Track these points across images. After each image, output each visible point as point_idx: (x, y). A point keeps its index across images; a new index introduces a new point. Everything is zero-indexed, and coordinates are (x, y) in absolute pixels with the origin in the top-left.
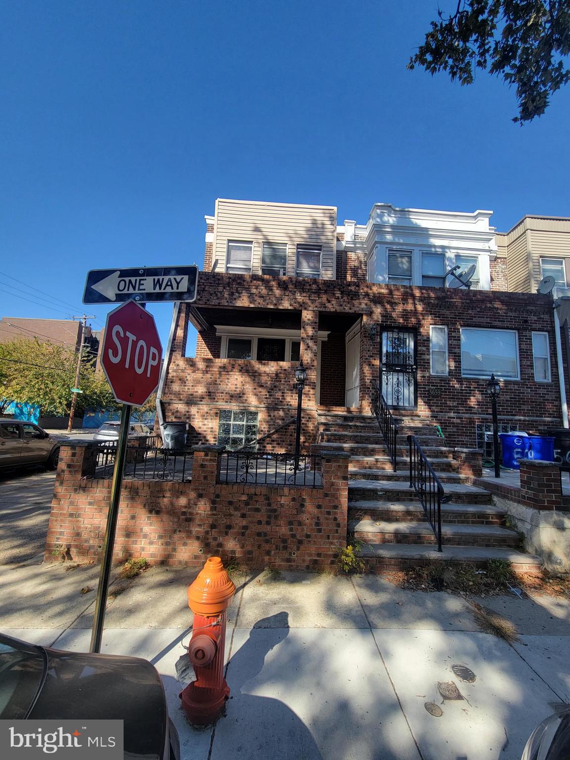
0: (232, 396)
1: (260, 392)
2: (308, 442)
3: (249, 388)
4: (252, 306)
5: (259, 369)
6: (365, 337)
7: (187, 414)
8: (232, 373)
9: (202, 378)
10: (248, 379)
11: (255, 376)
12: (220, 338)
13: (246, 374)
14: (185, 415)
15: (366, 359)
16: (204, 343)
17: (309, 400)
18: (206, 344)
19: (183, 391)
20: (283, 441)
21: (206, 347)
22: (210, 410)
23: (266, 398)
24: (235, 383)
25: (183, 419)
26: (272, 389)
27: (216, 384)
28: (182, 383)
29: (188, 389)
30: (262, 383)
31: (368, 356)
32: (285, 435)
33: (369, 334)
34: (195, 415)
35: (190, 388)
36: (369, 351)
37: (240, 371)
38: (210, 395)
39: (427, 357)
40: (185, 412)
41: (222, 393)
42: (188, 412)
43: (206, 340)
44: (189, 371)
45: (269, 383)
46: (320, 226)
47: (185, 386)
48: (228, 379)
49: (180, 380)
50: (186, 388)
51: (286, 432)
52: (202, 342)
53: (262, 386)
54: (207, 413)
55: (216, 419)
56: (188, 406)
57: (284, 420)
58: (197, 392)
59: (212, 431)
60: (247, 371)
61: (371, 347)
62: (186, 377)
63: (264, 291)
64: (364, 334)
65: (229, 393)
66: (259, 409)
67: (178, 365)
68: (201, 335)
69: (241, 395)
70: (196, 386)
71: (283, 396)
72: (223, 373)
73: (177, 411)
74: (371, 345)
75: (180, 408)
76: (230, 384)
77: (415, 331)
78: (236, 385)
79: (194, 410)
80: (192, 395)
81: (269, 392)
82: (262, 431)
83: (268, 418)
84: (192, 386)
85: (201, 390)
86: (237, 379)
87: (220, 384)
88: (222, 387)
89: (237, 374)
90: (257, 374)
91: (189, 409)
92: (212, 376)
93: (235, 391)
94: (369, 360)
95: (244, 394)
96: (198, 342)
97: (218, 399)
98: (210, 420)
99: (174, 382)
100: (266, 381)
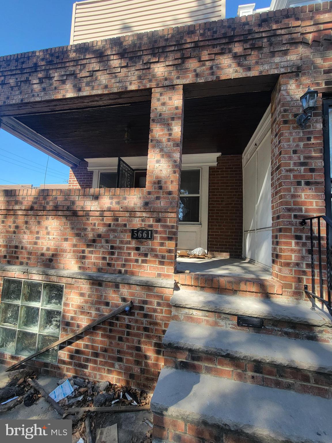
6: (286, 122)
12: (92, 173)
15: (290, 171)
16: (76, 179)
18: (78, 181)
21: (78, 184)
31: (295, 164)
33: (295, 115)
36: (295, 152)
43: (78, 176)
52: (74, 178)
61: (302, 144)
64: (283, 116)
68: (73, 171)
74: (301, 139)
82: (68, 324)
94: (296, 173)
96: (70, 179)
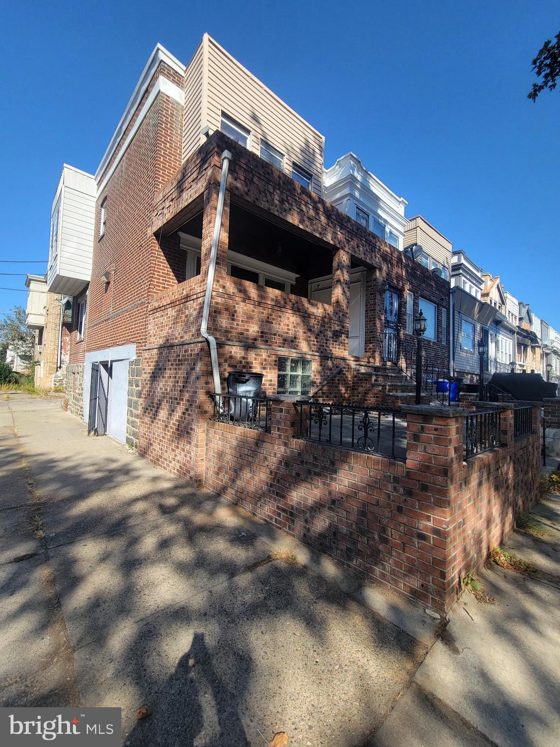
0: (285, 340)
1: (309, 337)
2: (347, 393)
3: (301, 332)
4: (301, 227)
5: (308, 308)
6: (377, 291)
7: (243, 361)
8: (283, 310)
9: (253, 311)
10: (299, 320)
11: (304, 317)
12: (186, 253)
13: (297, 313)
14: (241, 362)
17: (345, 349)
19: (232, 328)
20: (331, 394)
22: (269, 356)
23: (314, 345)
24: (287, 323)
25: (239, 368)
26: (318, 335)
27: (269, 322)
28: (229, 315)
29: (238, 325)
30: (310, 326)
31: (379, 310)
32: (333, 386)
34: (252, 363)
35: (240, 323)
36: (379, 305)
37: (292, 309)
38: (262, 337)
39: (404, 317)
40: (240, 358)
41: (275, 335)
42: (244, 358)
43: (165, 250)
44: (237, 299)
45: (316, 327)
46: (311, 151)
47: (233, 320)
48: (280, 317)
49: (227, 309)
50: (235, 323)
51: (333, 383)
52: (160, 252)
53: (310, 330)
54: (265, 360)
55: (274, 369)
56: (245, 350)
57: (331, 370)
58: (247, 330)
59: (270, 385)
60: (299, 310)
61: (380, 302)
62: (234, 307)
63: (312, 213)
64: (376, 288)
65: (282, 336)
66: (313, 357)
67: (224, 287)
69: (293, 339)
70: (246, 322)
71: (326, 343)
72: (276, 308)
73: (231, 357)
74: (380, 300)
75: (235, 352)
76: (282, 324)
77: (400, 292)
78: (288, 325)
79: (252, 356)
80: (242, 334)
81: (316, 338)
82: (315, 383)
83: (320, 368)
84: (242, 321)
85: (253, 329)
86: (288, 318)
87: (272, 323)
88: (275, 327)
89: (290, 311)
90: (306, 315)
91: (246, 354)
92: (264, 310)
93: (287, 333)
94: (379, 314)
95: (295, 338)
97: (272, 342)
98: (268, 370)
99: (220, 313)
100: (314, 324)
